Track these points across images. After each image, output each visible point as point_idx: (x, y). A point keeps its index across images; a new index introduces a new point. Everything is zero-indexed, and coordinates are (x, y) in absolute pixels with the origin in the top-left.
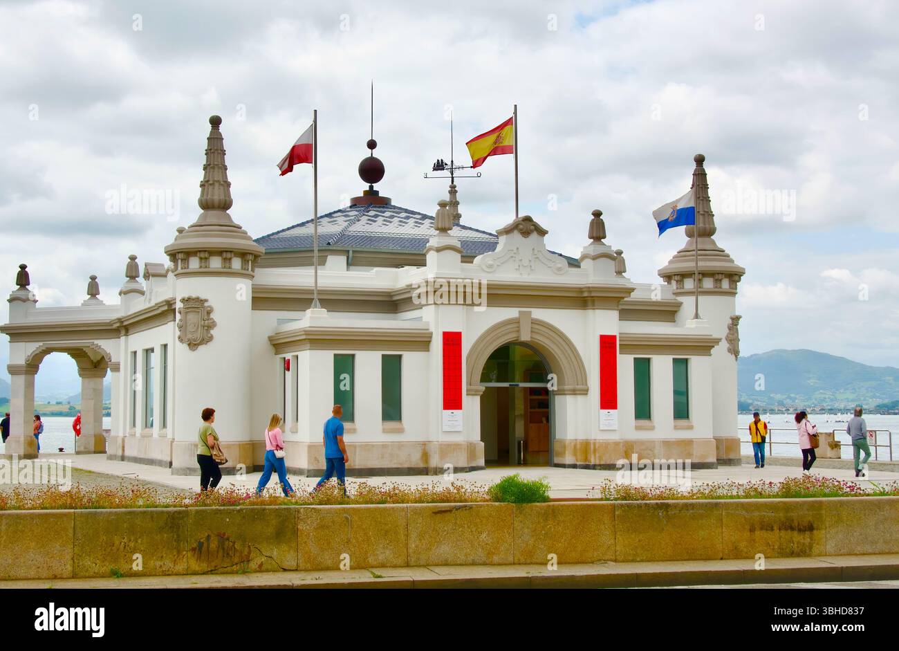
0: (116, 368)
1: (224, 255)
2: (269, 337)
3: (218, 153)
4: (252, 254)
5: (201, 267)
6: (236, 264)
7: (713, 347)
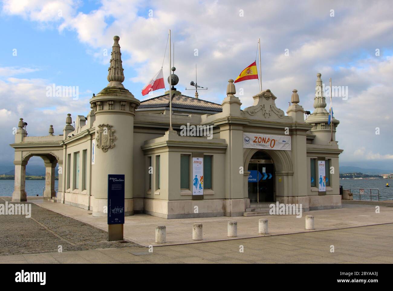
0: (62, 163)
1: (122, 103)
2: (141, 147)
3: (118, 54)
4: (135, 103)
5: (109, 109)
6: (127, 109)
7: (340, 154)
